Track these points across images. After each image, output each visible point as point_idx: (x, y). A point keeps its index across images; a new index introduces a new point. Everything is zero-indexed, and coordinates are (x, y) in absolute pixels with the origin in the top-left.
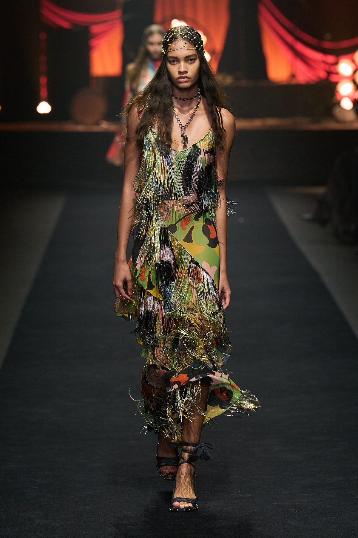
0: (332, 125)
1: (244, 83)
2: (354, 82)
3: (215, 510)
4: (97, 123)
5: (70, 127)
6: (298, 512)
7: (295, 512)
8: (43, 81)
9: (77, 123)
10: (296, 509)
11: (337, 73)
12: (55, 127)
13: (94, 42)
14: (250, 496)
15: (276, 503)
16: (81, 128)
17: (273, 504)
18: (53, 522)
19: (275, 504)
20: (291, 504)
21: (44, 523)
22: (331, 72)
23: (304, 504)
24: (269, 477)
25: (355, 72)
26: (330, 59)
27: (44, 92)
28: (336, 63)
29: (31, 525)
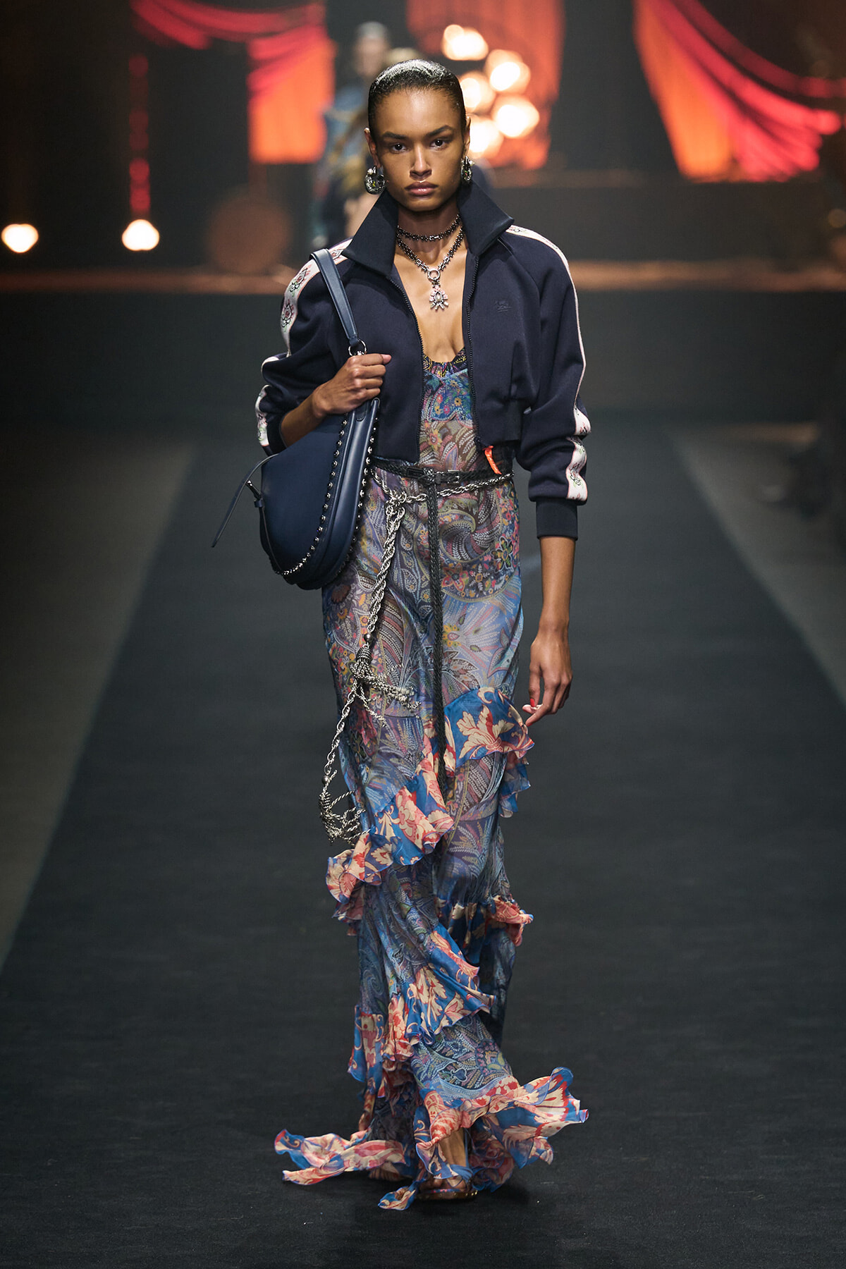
0: (827, 278)
3: (565, 1193)
4: (267, 273)
5: (204, 282)
6: (761, 1197)
7: (754, 1199)
8: (139, 172)
9: (221, 271)
10: (756, 1190)
12: (165, 282)
13: (260, 80)
14: (646, 1159)
15: (709, 1176)
16: (228, 284)
17: (702, 1180)
18: (178, 1220)
19: (707, 1177)
20: (743, 1179)
21: (156, 1223)
23: (776, 1178)
24: (691, 1114)
26: (825, 121)
27: (140, 198)
29: (125, 1228)
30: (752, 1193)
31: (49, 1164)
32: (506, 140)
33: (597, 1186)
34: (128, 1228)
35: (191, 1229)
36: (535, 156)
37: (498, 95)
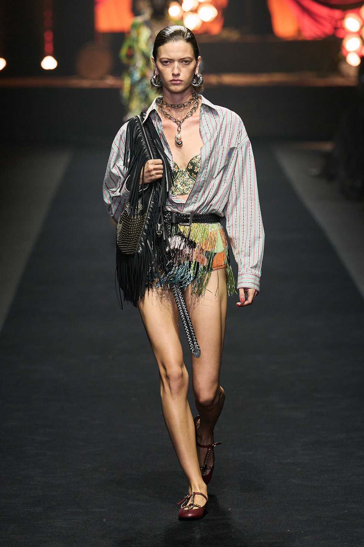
0: (338, 81)
1: (250, 38)
2: (361, 37)
4: (102, 78)
5: (76, 83)
6: (299, 469)
8: (48, 36)
9: (83, 78)
10: (297, 466)
11: (343, 28)
12: (59, 82)
14: (251, 453)
16: (86, 83)
17: (275, 462)
18: (54, 479)
19: (277, 461)
20: (292, 461)
21: (44, 481)
22: (338, 27)
23: (306, 461)
24: (271, 434)
25: (361, 28)
26: (337, 14)
27: (49, 47)
28: (343, 18)
32: (204, 23)
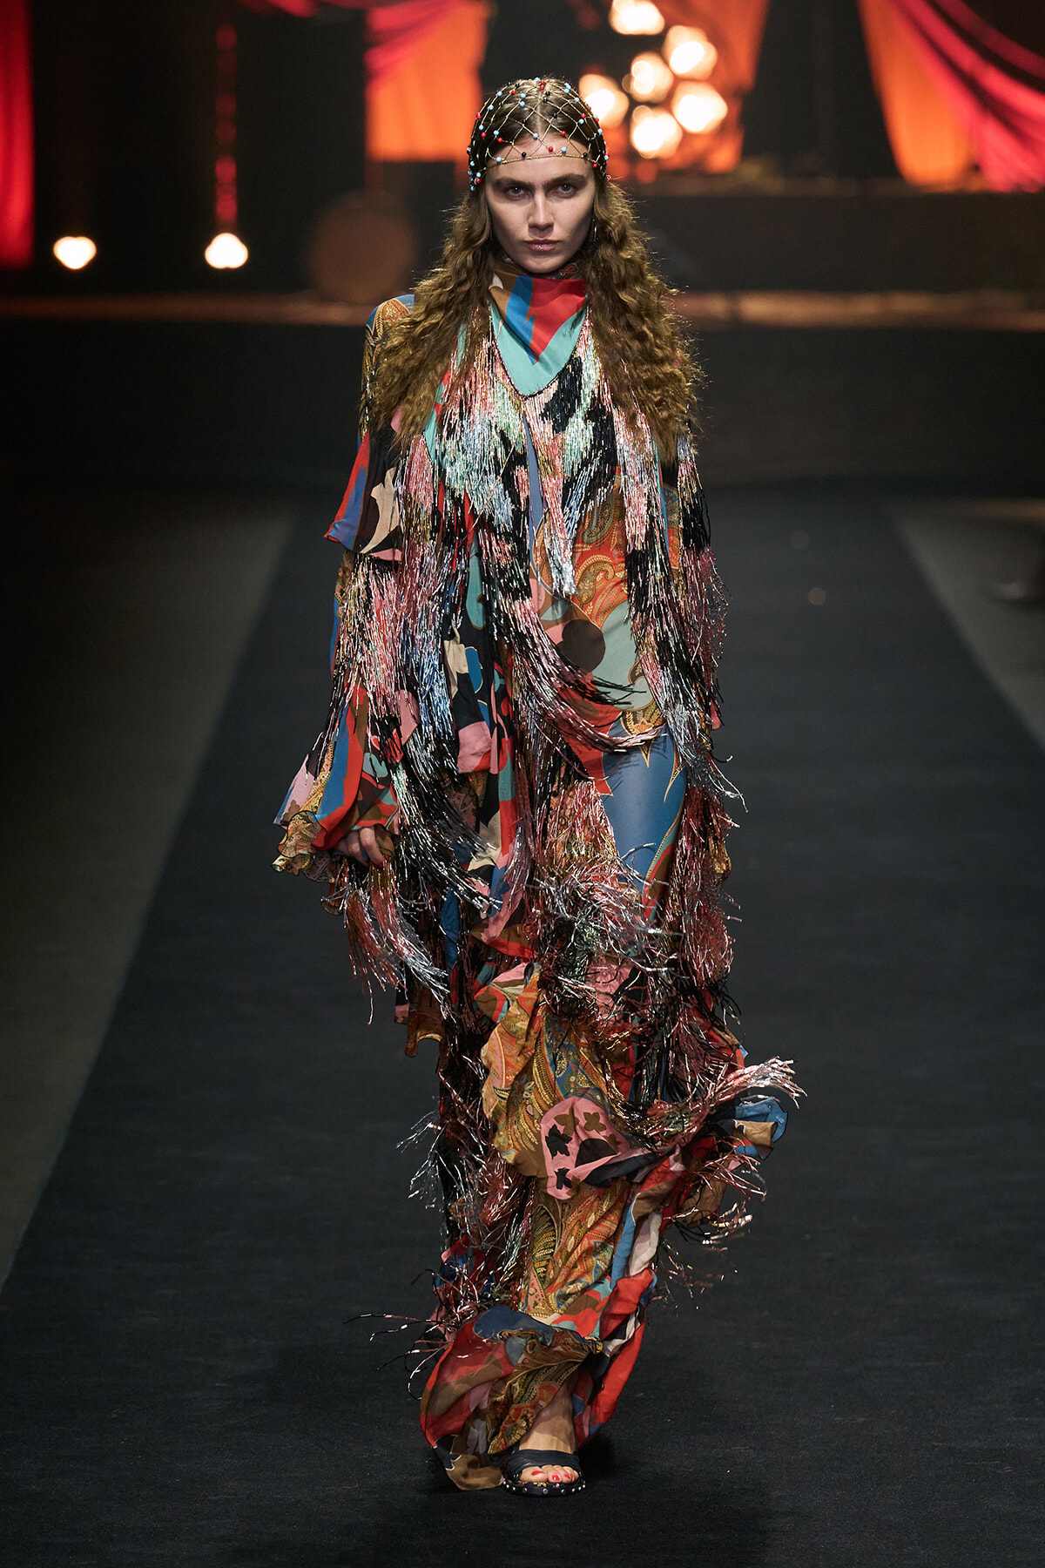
1: (826, 186)
3: (761, 1460)
5: (305, 311)
6: (1008, 1469)
7: (1000, 1471)
8: (226, 170)
9: (326, 299)
10: (1001, 1461)
12: (258, 309)
13: (378, 58)
14: (863, 1419)
15: (942, 1442)
16: (336, 314)
17: (934, 1447)
18: (277, 1488)
19: (941, 1444)
20: (986, 1446)
21: (248, 1492)
23: (1026, 1446)
24: (919, 1364)
27: (227, 206)
29: (210, 1498)
30: (997, 1464)
31: (114, 1416)
32: (686, 136)
33: (802, 1452)
34: (214, 1498)
35: (293, 1500)
36: (724, 157)
37: (678, 80)
